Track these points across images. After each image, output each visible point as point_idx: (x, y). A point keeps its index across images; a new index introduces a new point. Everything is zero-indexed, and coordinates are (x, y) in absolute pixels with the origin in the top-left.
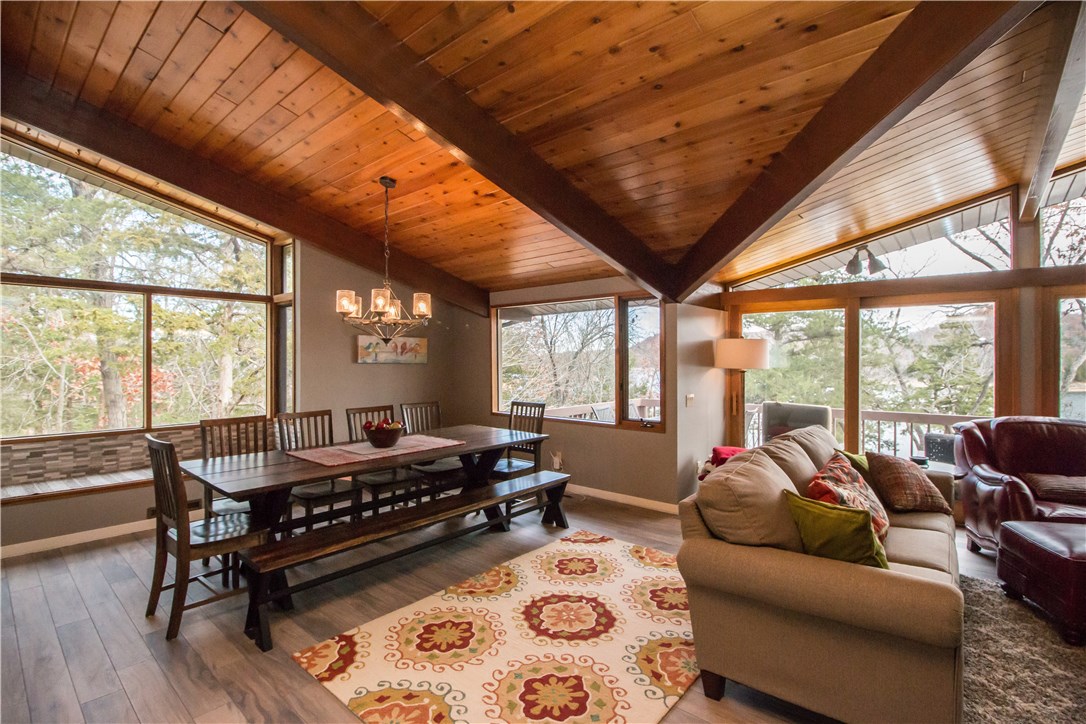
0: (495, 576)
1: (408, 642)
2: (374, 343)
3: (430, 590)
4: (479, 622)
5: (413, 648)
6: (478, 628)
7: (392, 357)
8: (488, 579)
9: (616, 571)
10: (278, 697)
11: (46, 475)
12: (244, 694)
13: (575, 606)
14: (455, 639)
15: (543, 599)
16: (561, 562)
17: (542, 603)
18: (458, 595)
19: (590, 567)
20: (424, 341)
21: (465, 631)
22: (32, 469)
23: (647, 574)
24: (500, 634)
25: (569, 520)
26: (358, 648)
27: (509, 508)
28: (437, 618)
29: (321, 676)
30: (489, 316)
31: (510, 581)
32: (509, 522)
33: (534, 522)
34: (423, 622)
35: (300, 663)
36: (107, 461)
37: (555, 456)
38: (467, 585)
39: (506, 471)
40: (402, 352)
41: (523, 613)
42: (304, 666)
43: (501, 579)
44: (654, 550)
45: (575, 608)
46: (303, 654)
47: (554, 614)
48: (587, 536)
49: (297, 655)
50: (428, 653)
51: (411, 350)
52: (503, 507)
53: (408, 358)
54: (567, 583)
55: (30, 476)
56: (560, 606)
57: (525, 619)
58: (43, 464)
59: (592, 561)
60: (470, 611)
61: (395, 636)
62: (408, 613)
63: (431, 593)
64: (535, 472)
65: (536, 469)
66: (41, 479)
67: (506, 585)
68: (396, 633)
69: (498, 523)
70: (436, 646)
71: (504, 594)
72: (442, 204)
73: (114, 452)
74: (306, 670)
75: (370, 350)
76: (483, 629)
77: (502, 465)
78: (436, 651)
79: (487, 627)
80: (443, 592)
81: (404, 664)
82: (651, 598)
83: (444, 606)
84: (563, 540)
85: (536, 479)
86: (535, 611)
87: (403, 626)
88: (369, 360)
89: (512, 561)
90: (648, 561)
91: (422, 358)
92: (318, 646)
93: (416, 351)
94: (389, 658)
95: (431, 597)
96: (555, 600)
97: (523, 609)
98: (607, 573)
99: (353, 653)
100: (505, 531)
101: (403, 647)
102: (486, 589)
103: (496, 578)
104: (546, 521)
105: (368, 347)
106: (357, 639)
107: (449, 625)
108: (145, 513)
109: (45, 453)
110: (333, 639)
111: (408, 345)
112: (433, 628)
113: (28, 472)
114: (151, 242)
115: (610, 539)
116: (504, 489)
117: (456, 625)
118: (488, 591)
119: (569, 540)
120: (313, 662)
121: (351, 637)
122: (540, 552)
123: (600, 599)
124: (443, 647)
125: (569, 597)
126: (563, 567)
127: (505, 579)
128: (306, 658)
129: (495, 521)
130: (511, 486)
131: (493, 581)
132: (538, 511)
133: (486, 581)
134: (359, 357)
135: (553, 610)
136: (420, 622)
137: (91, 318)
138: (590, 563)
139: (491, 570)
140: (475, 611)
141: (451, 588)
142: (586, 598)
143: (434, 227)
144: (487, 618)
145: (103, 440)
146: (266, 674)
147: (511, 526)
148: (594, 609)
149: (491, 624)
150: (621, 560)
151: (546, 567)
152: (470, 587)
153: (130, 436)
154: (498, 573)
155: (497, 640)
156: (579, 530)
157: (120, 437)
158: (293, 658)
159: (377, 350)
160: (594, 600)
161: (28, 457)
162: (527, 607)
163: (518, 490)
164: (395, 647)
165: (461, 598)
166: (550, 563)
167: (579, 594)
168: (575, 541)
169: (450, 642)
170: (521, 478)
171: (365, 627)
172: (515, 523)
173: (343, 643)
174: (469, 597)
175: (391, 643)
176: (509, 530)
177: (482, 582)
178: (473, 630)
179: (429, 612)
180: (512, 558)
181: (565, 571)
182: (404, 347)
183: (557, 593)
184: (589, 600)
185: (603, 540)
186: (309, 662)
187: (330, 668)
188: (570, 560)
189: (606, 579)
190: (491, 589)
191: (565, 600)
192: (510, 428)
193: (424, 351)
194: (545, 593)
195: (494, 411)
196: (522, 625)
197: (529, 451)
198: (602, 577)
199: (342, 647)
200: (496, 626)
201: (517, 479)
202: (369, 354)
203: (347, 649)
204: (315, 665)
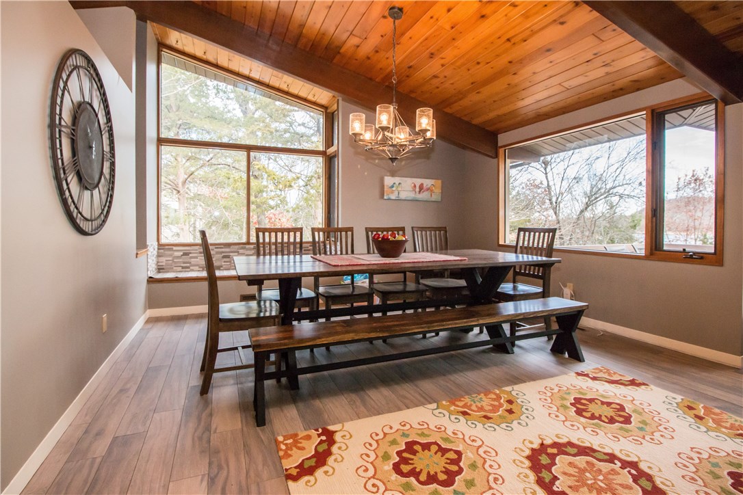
0: (494, 400)
1: (386, 457)
2: (397, 184)
3: (422, 400)
4: (470, 455)
5: (388, 467)
6: (469, 463)
7: (411, 195)
8: (486, 402)
9: (661, 428)
10: (244, 483)
11: (191, 268)
12: (220, 467)
13: (605, 467)
14: (438, 471)
15: (555, 445)
16: (578, 400)
17: (555, 451)
18: (451, 413)
19: (620, 416)
20: (440, 182)
21: (453, 462)
22: (184, 263)
23: (715, 444)
24: (496, 480)
25: (585, 353)
26: (334, 449)
27: (513, 331)
28: (423, 435)
29: (289, 472)
30: (496, 156)
31: (512, 410)
32: (513, 345)
33: (541, 349)
34: (407, 436)
35: (279, 449)
36: (225, 262)
37: (565, 286)
38: (460, 404)
39: (511, 293)
40: (420, 191)
41: (528, 458)
42: (281, 453)
43: (501, 405)
44: (717, 411)
45: (604, 471)
46: (285, 440)
47: (572, 471)
48: (610, 374)
49: (280, 438)
50: (404, 480)
51: (428, 189)
52: (506, 328)
53: (424, 196)
54: (589, 430)
55: (183, 268)
56: (581, 461)
57: (532, 468)
58: (189, 260)
59: (622, 408)
60: (461, 436)
61: (375, 445)
62: (394, 420)
63: (423, 404)
64: (543, 297)
65: (545, 294)
66: (189, 270)
67: (507, 414)
68: (377, 441)
69: (502, 344)
70: (414, 473)
71: (504, 425)
72: (448, 27)
73: (228, 257)
74: (280, 458)
75: (394, 189)
76: (473, 466)
77: (506, 288)
78: (412, 480)
79: (479, 464)
80: (434, 406)
81: (374, 485)
82: (733, 485)
83: (433, 422)
84: (578, 374)
85: (545, 304)
86: (544, 460)
87: (385, 434)
88: (393, 197)
89: (516, 387)
90: (711, 423)
91: (436, 196)
92: (302, 434)
93: (432, 191)
94: (361, 471)
95: (421, 409)
96: (574, 451)
97: (528, 452)
98: (648, 428)
99: (328, 453)
100: (508, 353)
101: (378, 462)
102: (483, 413)
103: (496, 403)
104: (556, 350)
105: (392, 187)
106: (337, 437)
107: (434, 448)
108: (239, 298)
109: (190, 253)
110: (317, 430)
111: (425, 185)
112: (415, 447)
113: (182, 265)
114: (269, 131)
115: (644, 384)
116: (508, 308)
117: (444, 451)
118: (485, 417)
119: (587, 375)
120: (289, 452)
121: (334, 432)
122: (550, 382)
123: (643, 466)
124: (423, 477)
125: (595, 451)
126: (581, 406)
127: (506, 406)
128: (286, 445)
129: (498, 341)
130: (516, 308)
131: (492, 405)
132: (545, 338)
133: (484, 404)
134: (385, 194)
135: (570, 464)
136: (404, 435)
137: (239, 180)
138: (619, 410)
139: (490, 392)
140: (467, 438)
141: (444, 402)
142: (620, 460)
143: (443, 61)
144: (481, 451)
145: (222, 248)
146: (248, 453)
147: (515, 349)
148: (635, 480)
149: (485, 462)
150: (665, 414)
151: (559, 403)
152: (465, 406)
153: (237, 247)
154: (499, 398)
155: (491, 488)
156: (599, 366)
157: (232, 247)
158: (276, 441)
159: (400, 189)
160: (634, 465)
161: (182, 255)
162: (533, 450)
163: (523, 311)
164: (371, 460)
165: (453, 417)
166: (563, 399)
167: (608, 450)
168: (594, 379)
169: (432, 473)
170: (527, 301)
171: (349, 426)
172: (520, 347)
173: (324, 438)
174: (461, 418)
175: (369, 452)
176: (513, 353)
177: (479, 405)
178: (461, 464)
179: (416, 426)
180: (516, 384)
181: (584, 414)
182: (421, 187)
183: (575, 441)
184: (626, 464)
185: (633, 383)
186: (286, 451)
187: (300, 466)
188: (591, 401)
189: (647, 438)
190: (490, 415)
191: (587, 455)
192: (516, 252)
193: (438, 191)
194: (557, 436)
195: (501, 242)
196: (526, 476)
197: (537, 277)
198: (641, 434)
199: (321, 442)
200: (491, 466)
201: (522, 302)
202: (392, 192)
203: (325, 446)
204: (290, 456)
